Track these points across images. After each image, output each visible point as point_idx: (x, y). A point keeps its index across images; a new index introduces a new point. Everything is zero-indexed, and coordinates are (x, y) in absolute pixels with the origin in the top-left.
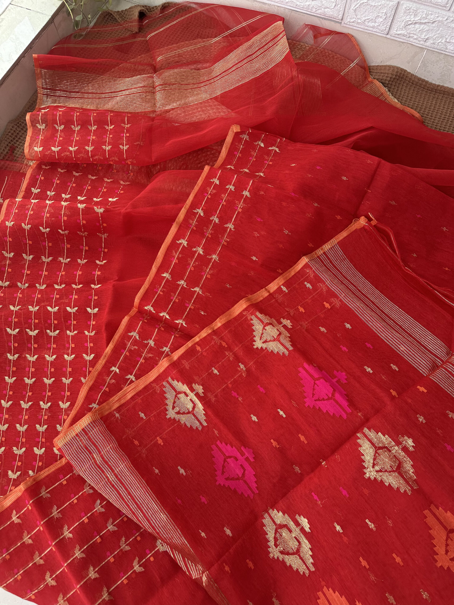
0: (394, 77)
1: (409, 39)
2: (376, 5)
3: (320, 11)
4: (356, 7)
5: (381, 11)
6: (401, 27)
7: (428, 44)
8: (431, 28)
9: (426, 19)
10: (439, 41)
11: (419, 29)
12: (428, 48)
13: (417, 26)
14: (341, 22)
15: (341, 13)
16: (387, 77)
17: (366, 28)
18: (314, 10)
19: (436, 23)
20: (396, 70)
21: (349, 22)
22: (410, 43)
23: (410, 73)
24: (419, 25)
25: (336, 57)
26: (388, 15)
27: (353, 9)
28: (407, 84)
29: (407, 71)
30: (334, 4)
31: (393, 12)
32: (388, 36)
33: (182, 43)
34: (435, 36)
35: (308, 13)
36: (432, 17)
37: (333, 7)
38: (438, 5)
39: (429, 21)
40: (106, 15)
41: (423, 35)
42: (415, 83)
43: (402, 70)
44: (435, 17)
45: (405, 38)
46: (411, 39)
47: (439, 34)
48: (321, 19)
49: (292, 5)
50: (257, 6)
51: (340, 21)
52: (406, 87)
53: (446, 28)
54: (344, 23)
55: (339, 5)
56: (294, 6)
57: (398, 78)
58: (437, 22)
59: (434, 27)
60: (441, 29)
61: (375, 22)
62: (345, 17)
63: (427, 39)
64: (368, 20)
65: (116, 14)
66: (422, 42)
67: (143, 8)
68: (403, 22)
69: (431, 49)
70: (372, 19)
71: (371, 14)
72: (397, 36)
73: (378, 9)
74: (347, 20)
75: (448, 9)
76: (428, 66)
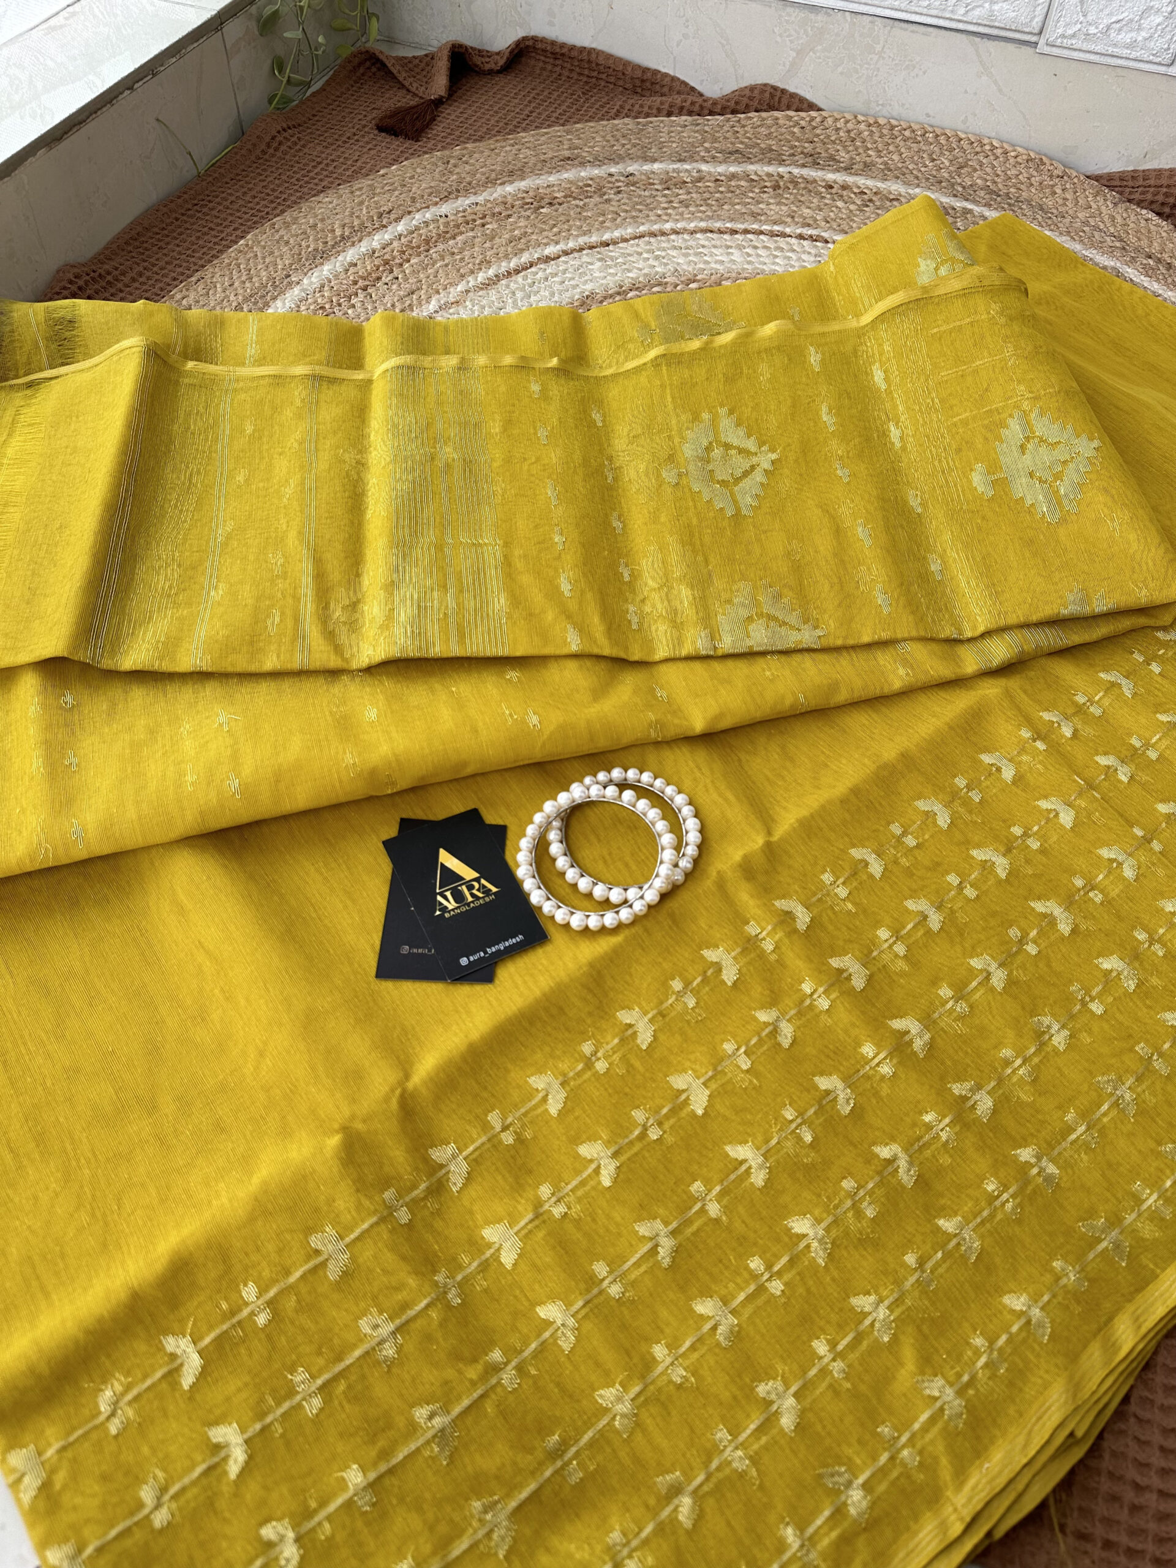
14: (1035, 44)
35: (941, 23)
40: (364, 61)
51: (1034, 39)
54: (1046, 44)
61: (1139, 29)
64: (1118, 26)
65: (393, 61)
74: (1057, 30)
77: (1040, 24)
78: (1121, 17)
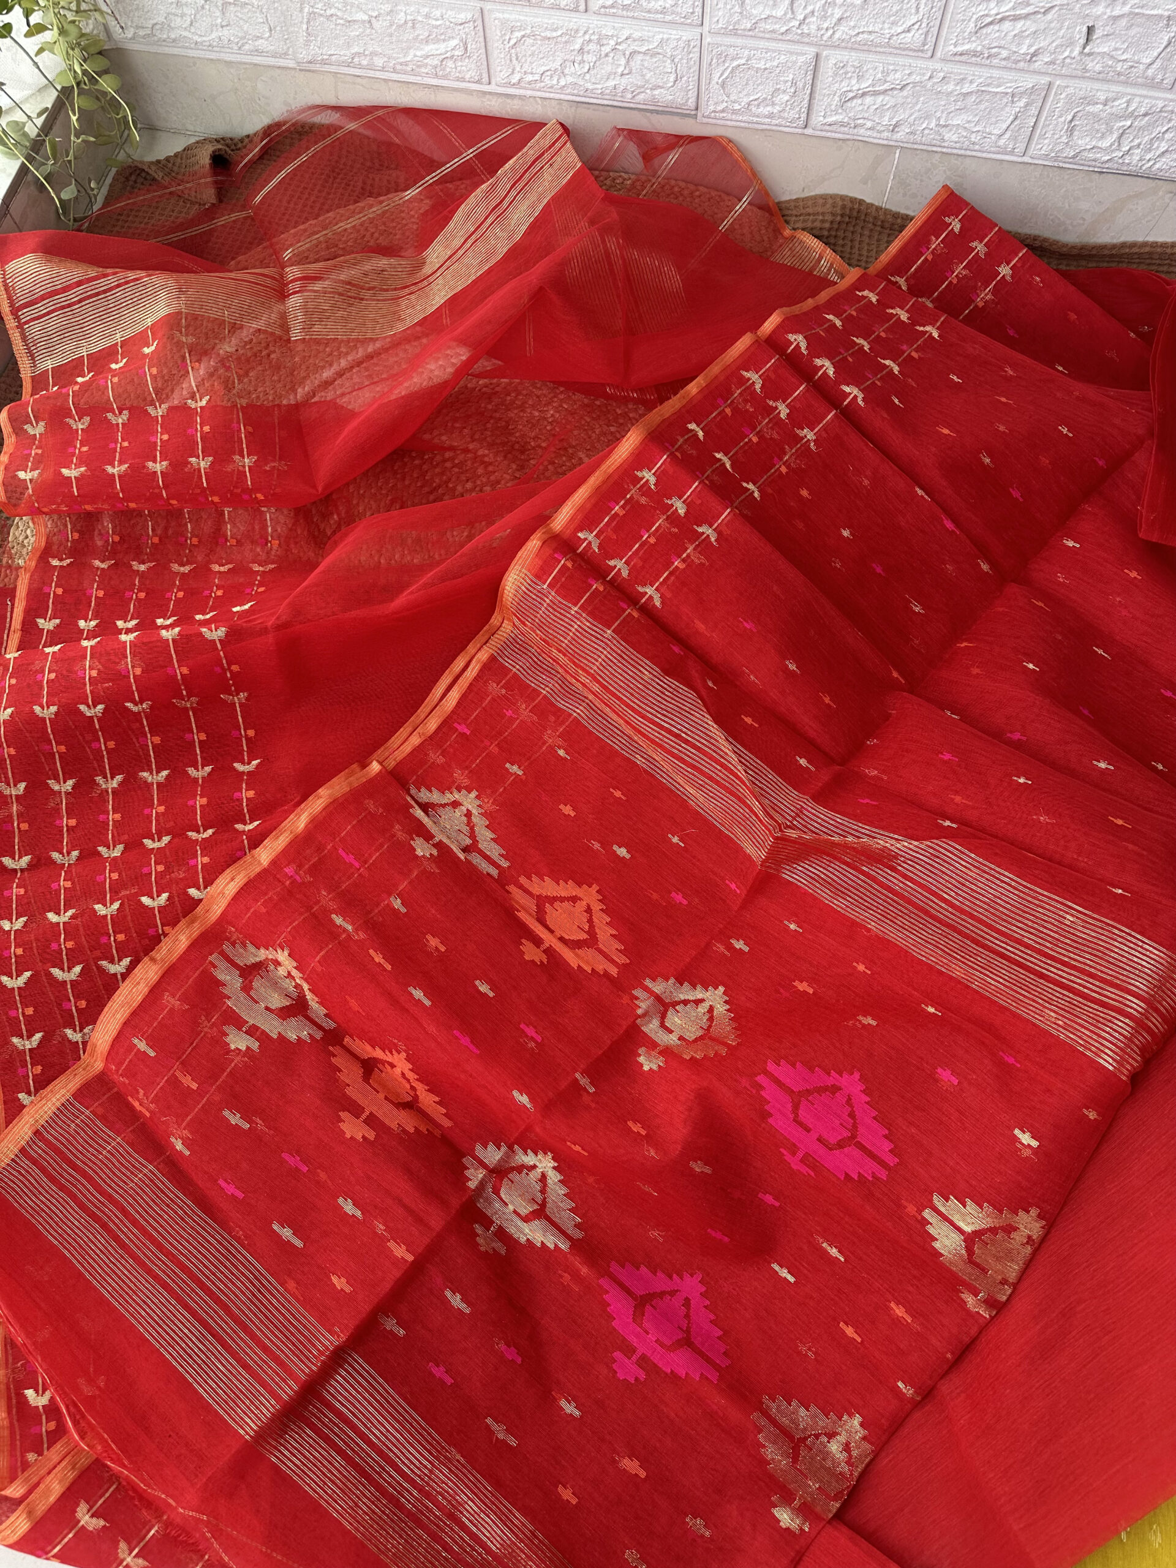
0: (838, 218)
1: (856, 130)
2: (767, 66)
3: (641, 97)
4: (724, 77)
5: (782, 79)
6: (833, 107)
7: (900, 135)
8: (900, 100)
9: (886, 81)
10: (924, 126)
11: (875, 107)
12: (902, 145)
13: (868, 100)
14: (696, 115)
15: (692, 95)
16: (823, 221)
17: (755, 119)
18: (630, 96)
19: (909, 88)
20: (840, 203)
21: (714, 112)
22: (860, 138)
23: (872, 205)
24: (872, 98)
25: (697, 193)
26: (800, 85)
27: (717, 83)
28: (871, 230)
29: (864, 201)
30: (672, 78)
31: (809, 77)
32: (808, 131)
33: (330, 214)
34: (913, 117)
35: (615, 103)
36: (898, 75)
37: (672, 84)
38: (905, 49)
39: (893, 86)
40: (131, 174)
41: (886, 118)
42: (887, 225)
43: (853, 200)
44: (905, 75)
45: (846, 129)
46: (862, 131)
47: (919, 111)
48: (648, 114)
49: (575, 92)
50: (493, 103)
51: (693, 113)
52: (870, 237)
53: (934, 97)
54: (703, 116)
55: (685, 78)
56: (581, 93)
57: (847, 219)
58: (911, 85)
59: (907, 97)
60: (922, 99)
61: (773, 104)
62: (703, 103)
63: (895, 126)
64: (756, 102)
65: (153, 168)
66: (886, 134)
67: (220, 147)
68: (834, 95)
69: (909, 146)
70: (765, 99)
71: (760, 88)
72: (828, 128)
73: (773, 75)
74: (708, 107)
75: (930, 54)
76: (910, 185)
77: (694, 104)
78: (756, 97)
